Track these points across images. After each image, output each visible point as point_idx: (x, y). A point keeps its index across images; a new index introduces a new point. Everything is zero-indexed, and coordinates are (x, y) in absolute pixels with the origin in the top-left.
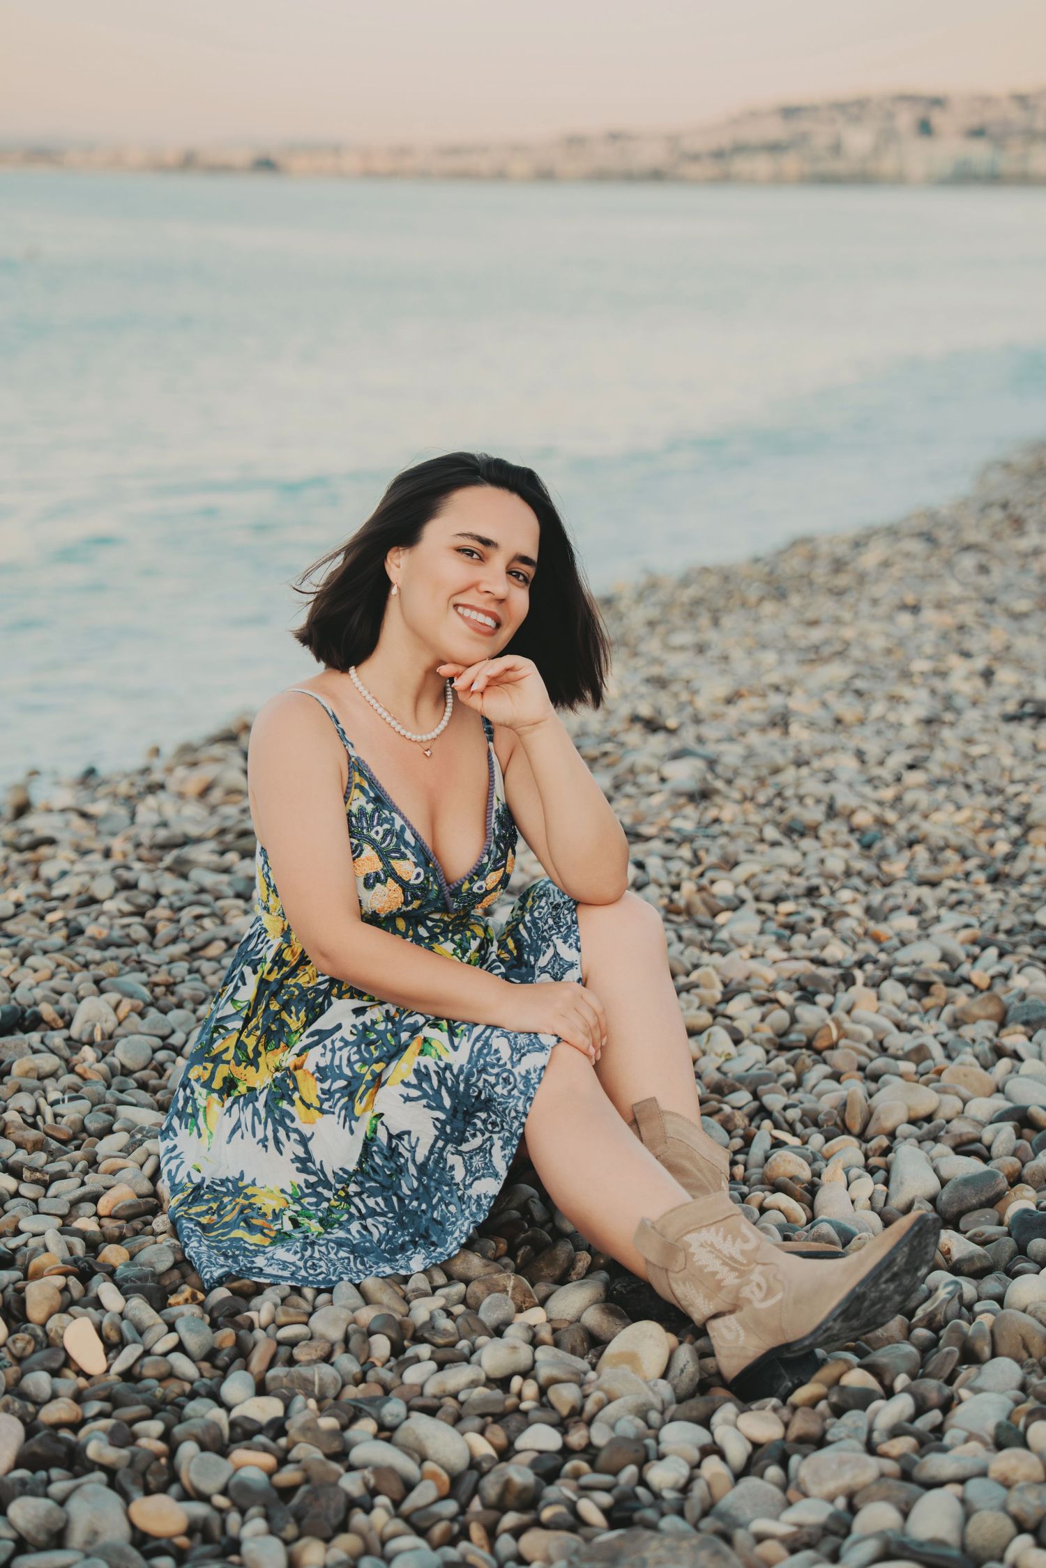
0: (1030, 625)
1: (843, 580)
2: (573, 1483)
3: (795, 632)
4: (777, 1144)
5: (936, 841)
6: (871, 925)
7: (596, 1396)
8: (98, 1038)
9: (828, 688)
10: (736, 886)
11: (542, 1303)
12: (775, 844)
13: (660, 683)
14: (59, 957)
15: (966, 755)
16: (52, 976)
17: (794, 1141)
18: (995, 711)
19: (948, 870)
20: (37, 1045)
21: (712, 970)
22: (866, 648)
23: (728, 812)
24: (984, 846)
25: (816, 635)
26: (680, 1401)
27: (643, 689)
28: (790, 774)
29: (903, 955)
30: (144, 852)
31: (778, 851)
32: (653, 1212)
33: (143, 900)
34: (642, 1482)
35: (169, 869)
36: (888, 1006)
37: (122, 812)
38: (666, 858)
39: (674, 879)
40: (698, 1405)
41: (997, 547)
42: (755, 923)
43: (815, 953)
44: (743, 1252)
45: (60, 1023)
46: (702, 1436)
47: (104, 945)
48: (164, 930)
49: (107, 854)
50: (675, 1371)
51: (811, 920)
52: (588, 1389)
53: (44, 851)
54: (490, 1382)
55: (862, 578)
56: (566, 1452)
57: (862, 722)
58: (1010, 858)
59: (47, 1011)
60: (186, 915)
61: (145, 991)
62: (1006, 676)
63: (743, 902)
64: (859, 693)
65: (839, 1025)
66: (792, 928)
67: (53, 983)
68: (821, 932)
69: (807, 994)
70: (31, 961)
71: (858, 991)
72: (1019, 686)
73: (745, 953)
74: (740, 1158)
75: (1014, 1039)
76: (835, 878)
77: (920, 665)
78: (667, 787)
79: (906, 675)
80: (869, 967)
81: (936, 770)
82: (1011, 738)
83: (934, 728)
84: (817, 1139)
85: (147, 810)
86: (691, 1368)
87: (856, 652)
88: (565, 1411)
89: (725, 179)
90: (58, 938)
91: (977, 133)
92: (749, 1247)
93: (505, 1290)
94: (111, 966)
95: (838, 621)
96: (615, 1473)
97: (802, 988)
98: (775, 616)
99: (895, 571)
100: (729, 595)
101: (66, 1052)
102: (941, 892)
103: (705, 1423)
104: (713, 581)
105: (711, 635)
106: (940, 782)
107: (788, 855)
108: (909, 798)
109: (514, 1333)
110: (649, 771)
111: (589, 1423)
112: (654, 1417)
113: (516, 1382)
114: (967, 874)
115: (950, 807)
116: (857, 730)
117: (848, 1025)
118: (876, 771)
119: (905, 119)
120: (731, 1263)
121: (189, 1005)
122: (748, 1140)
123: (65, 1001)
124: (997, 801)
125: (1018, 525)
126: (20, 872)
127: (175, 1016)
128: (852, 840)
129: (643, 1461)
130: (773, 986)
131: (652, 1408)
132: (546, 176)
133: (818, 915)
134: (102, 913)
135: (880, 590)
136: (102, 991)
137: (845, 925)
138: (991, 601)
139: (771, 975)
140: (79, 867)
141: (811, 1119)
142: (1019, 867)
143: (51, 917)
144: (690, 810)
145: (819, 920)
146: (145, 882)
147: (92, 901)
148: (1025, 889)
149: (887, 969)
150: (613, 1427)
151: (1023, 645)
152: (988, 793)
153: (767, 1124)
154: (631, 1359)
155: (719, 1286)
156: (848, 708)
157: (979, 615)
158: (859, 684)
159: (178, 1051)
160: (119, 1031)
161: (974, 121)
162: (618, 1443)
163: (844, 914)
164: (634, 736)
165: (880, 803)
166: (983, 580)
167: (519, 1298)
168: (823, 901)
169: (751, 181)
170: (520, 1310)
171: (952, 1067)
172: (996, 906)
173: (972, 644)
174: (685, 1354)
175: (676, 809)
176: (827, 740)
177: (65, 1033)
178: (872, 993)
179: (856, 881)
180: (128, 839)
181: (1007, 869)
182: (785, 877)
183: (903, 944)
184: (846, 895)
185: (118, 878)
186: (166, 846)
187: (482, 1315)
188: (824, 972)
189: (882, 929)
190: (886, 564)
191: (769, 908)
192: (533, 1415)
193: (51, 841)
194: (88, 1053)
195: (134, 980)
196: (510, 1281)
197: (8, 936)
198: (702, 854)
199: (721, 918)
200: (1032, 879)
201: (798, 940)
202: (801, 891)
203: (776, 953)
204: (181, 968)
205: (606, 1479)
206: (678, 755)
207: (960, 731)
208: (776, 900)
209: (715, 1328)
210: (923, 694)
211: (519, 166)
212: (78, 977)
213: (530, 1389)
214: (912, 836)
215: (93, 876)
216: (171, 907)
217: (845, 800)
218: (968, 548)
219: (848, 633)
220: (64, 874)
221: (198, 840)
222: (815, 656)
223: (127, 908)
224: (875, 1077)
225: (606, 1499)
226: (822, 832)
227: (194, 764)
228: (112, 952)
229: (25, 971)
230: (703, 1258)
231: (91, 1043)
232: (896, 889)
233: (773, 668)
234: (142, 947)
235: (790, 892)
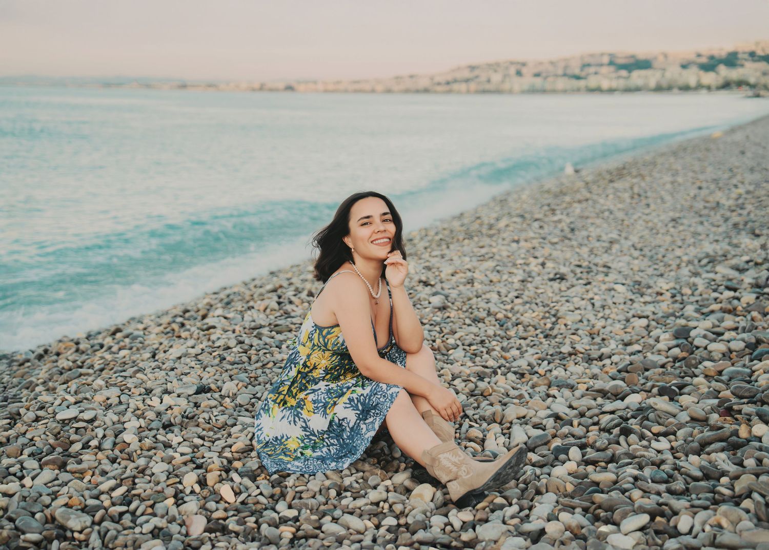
0: (558, 246)
3: (476, 250)
4: (471, 426)
5: (526, 323)
6: (503, 353)
7: (409, 508)
8: (231, 395)
9: (487, 270)
10: (456, 340)
11: (390, 479)
12: (469, 325)
13: (429, 268)
14: (217, 368)
15: (536, 293)
16: (215, 375)
17: (477, 425)
18: (546, 277)
19: (530, 334)
20: (210, 397)
21: (448, 370)
22: (500, 256)
23: (453, 314)
24: (543, 325)
25: (483, 251)
26: (437, 509)
27: (423, 271)
28: (474, 300)
29: (515, 364)
30: (246, 331)
31: (470, 327)
32: (428, 447)
33: (246, 347)
35: (255, 336)
36: (509, 382)
37: (239, 317)
38: (429, 331)
39: (433, 338)
40: (444, 510)
41: (546, 219)
42: (463, 353)
43: (484, 364)
44: (459, 461)
45: (218, 390)
46: (445, 520)
47: (233, 364)
48: (254, 358)
49: (234, 332)
50: (435, 499)
51: (482, 352)
52: (406, 506)
53: (212, 330)
54: (372, 504)
55: (499, 231)
56: (399, 526)
57: (499, 282)
58: (552, 329)
59: (213, 386)
60: (261, 353)
61: (247, 380)
62: (549, 265)
63: (458, 346)
64: (498, 272)
65: (492, 388)
66: (475, 355)
67: (215, 377)
68: (486, 356)
69: (481, 379)
70: (207, 369)
71: (499, 377)
72: (554, 268)
73: (459, 364)
74: (458, 431)
75: (554, 391)
76: (490, 337)
77: (520, 261)
78: (431, 305)
79: (515, 265)
80: (503, 368)
81: (526, 298)
82: (551, 287)
83: (525, 283)
84: (485, 425)
85: (248, 316)
86: (441, 498)
87: (497, 257)
88: (398, 513)
89: (450, 92)
90: (217, 361)
91: (537, 75)
92: (460, 459)
93: (377, 474)
94: (235, 371)
95: (491, 246)
97: (479, 376)
98: (468, 245)
99: (511, 228)
100: (453, 238)
101: (220, 400)
102: (528, 341)
103: (446, 515)
104: (446, 232)
105: (446, 252)
106: (527, 302)
107: (474, 329)
108: (516, 308)
109: (381, 488)
110: (425, 300)
111: (407, 516)
112: (428, 515)
113: (382, 504)
114: (537, 335)
115: (531, 311)
116: (497, 285)
117: (495, 388)
118: (505, 299)
119: (512, 70)
120: (455, 464)
121: (263, 384)
122: (461, 425)
123: (219, 383)
124: (547, 309)
125: (553, 211)
126: (203, 338)
127: (258, 388)
128: (496, 323)
129: (425, 528)
130: (469, 376)
131: (427, 511)
132: (389, 91)
133: (484, 350)
134: (232, 352)
135: (505, 235)
136: (232, 380)
137: (494, 354)
138: (544, 239)
139: (468, 371)
140: (224, 336)
141: (482, 419)
142: (555, 332)
143: (214, 354)
144: (439, 313)
145: (485, 352)
146: (247, 341)
147: (229, 348)
148: (557, 340)
149: (509, 369)
150: (414, 517)
151: (556, 254)
152: (544, 306)
153: (467, 420)
154: (420, 496)
155: (451, 471)
156: (494, 277)
157: (540, 243)
158: (498, 268)
160: (238, 393)
161: (536, 71)
162: (416, 523)
163: (494, 350)
164: (420, 287)
165: (506, 310)
166: (541, 231)
167: (382, 477)
168: (486, 345)
169: (459, 92)
170: (383, 481)
171: (532, 400)
172: (547, 346)
173: (537, 254)
174: (439, 494)
175: (434, 313)
176: (487, 288)
177: (219, 393)
178: (504, 377)
179: (498, 338)
180: (241, 326)
181: (551, 333)
182: (473, 337)
183: (515, 360)
184: (494, 343)
185: (237, 340)
186: (254, 329)
187: (369, 483)
188: (487, 370)
189: (507, 355)
190: (507, 226)
191: (467, 348)
192: (387, 514)
193: (214, 327)
194: (228, 400)
195: (243, 376)
196: (379, 472)
197: (199, 361)
198: (443, 329)
199: (450, 352)
200: (559, 336)
201: (478, 359)
202: (478, 342)
203: (470, 364)
204: (259, 372)
206: (434, 294)
207: (534, 284)
208: (470, 345)
209: (449, 485)
210: (521, 272)
211: (379, 88)
212: (224, 375)
213: (386, 506)
214: (518, 321)
215: (229, 339)
216: (256, 350)
217: (494, 309)
218: (536, 220)
219: (495, 250)
220: (219, 338)
221: (264, 326)
222: (482, 258)
223: (241, 350)
224: (505, 405)
226: (486, 321)
227: (263, 300)
228: (236, 366)
229: (205, 373)
230: (445, 463)
231: (229, 397)
232: (512, 341)
233: (468, 263)
234: (246, 364)
235: (475, 342)
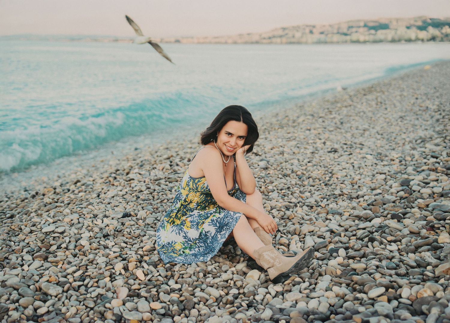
0: (333, 133)
1: (295, 124)
2: (241, 299)
3: (285, 135)
4: (282, 237)
5: (314, 177)
6: (301, 195)
7: (245, 283)
8: (143, 218)
9: (292, 146)
10: (273, 187)
11: (235, 267)
14: (135, 203)
15: (320, 159)
16: (133, 207)
17: (285, 236)
18: (326, 150)
19: (316, 183)
20: (130, 220)
21: (269, 204)
22: (300, 138)
23: (271, 172)
24: (324, 178)
25: (289, 135)
26: (261, 284)
28: (284, 164)
29: (307, 201)
30: (152, 181)
31: (282, 179)
33: (152, 191)
34: (254, 299)
35: (157, 185)
36: (304, 211)
37: (148, 173)
39: (260, 186)
40: (265, 285)
41: (326, 117)
42: (277, 194)
43: (289, 200)
44: (275, 256)
45: (135, 215)
46: (266, 290)
47: (144, 200)
48: (156, 197)
49: (145, 182)
50: (261, 279)
51: (288, 194)
52: (243, 282)
53: (132, 181)
54: (224, 281)
55: (299, 124)
56: (239, 294)
57: (299, 153)
58: (329, 180)
59: (132, 213)
60: (160, 194)
61: (152, 210)
62: (328, 143)
63: (274, 190)
64: (298, 147)
65: (294, 215)
66: (285, 195)
68: (290, 196)
69: (288, 209)
70: (129, 203)
71: (298, 208)
72: (331, 145)
73: (275, 201)
74: (274, 239)
75: (330, 216)
76: (293, 185)
77: (311, 141)
78: (259, 167)
79: (308, 143)
80: (300, 203)
81: (314, 163)
82: (329, 156)
83: (314, 154)
84: (290, 236)
85: (153, 173)
86: (264, 278)
87: (297, 139)
88: (239, 286)
89: (271, 43)
90: (135, 199)
91: (322, 33)
93: (227, 264)
94: (145, 205)
95: (294, 132)
96: (249, 297)
98: (281, 132)
99: (306, 122)
100: (272, 128)
101: (136, 221)
102: (315, 188)
103: (267, 288)
105: (268, 136)
106: (315, 165)
107: (284, 180)
108: (308, 169)
109: (229, 272)
110: (256, 163)
111: (244, 288)
112: (257, 287)
113: (229, 281)
114: (320, 184)
115: (317, 170)
116: (298, 155)
117: (296, 214)
118: (302, 163)
119: (307, 30)
120: (272, 258)
121: (161, 212)
122: (276, 236)
123: (136, 212)
124: (326, 169)
125: (331, 112)
126: (127, 186)
127: (158, 214)
128: (297, 177)
129: (254, 295)
130: (281, 207)
131: (256, 285)
132: (235, 43)
133: (290, 193)
134: (143, 194)
135: (302, 126)
136: (143, 210)
137: (295, 195)
138: (325, 128)
139: (280, 205)
140: (139, 185)
141: (289, 232)
142: (330, 183)
143: (133, 195)
144: (264, 172)
145: (290, 194)
146: (152, 187)
147: (142, 191)
148: (332, 187)
149: (304, 203)
150: (248, 289)
151: (331, 137)
152: (325, 167)
153: (280, 233)
154: (252, 276)
155: (270, 262)
156: (296, 150)
157: (323, 131)
158: (298, 145)
159: (159, 221)
160: (147, 217)
161: (321, 31)
162: (249, 292)
163: (295, 192)
165: (303, 170)
166: (323, 124)
167: (230, 266)
168: (291, 190)
169: (276, 43)
170: (230, 268)
171: (317, 222)
172: (326, 190)
173: (321, 137)
174: (263, 276)
175: (261, 171)
176: (292, 157)
177: (136, 217)
178: (301, 208)
179: (298, 186)
180: (149, 179)
181: (328, 183)
182: (283, 185)
183: (307, 198)
184: (295, 189)
185: (146, 187)
186: (156, 180)
187: (222, 269)
188: (291, 204)
189: (303, 195)
190: (304, 121)
191: (280, 191)
192: (233, 287)
193: (133, 179)
194: (141, 221)
195: (150, 207)
196: (228, 263)
197: (124, 198)
198: (266, 180)
199: (270, 194)
200: (334, 185)
201: (286, 198)
202: (286, 188)
203: (281, 201)
204: (159, 205)
205: (247, 298)
206: (261, 160)
207: (319, 154)
208: (281, 190)
209: (268, 270)
210: (311, 147)
211: (230, 41)
212: (138, 207)
213: (232, 282)
214: (309, 176)
215: (142, 186)
216: (157, 192)
217: (295, 169)
218: (321, 117)
219: (296, 135)
220: (136, 186)
221: (162, 179)
222: (289, 140)
223: (148, 193)
224: (302, 224)
225: (247, 302)
226: (291, 176)
227: (162, 164)
228: (146, 201)
229: (128, 205)
230: (266, 257)
231: (141, 219)
232: (306, 187)
233: (280, 142)
234: (152, 201)
235: (284, 188)
